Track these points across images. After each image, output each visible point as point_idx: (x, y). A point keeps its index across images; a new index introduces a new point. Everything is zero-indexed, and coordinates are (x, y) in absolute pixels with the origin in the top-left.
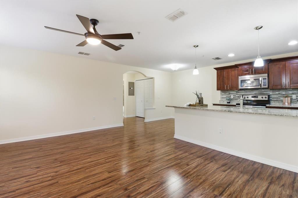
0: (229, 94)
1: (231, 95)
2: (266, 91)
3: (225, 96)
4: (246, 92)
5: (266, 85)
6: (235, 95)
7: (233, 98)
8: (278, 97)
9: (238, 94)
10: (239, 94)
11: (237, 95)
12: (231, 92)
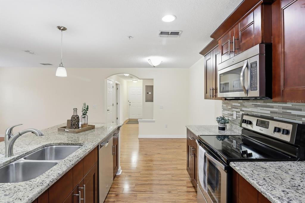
0: (232, 107)
1: (233, 111)
6: (239, 112)
7: (235, 118)
9: (243, 109)
10: (244, 111)
12: (233, 104)
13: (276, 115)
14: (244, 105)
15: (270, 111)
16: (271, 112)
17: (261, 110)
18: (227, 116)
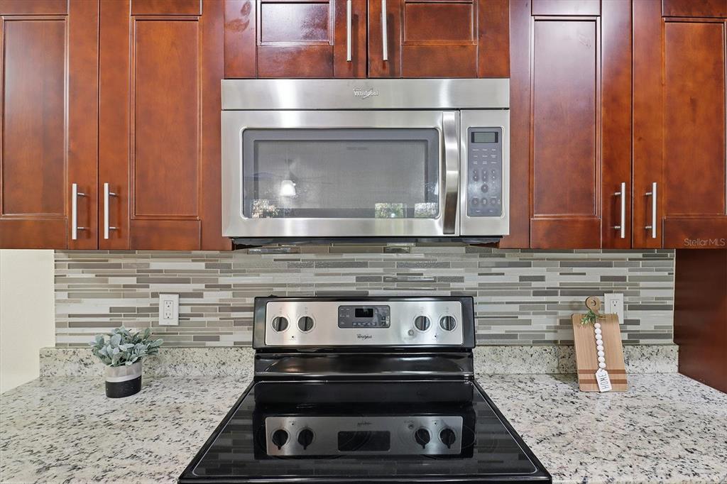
0: (145, 278)
1: (155, 295)
2: (440, 260)
3: (102, 306)
4: (295, 266)
5: (498, 213)
6: (200, 295)
7: (175, 322)
8: (516, 308)
9: (223, 280)
10: (227, 287)
11: (212, 297)
12: (156, 264)
13: (376, 285)
14: (229, 266)
15: (355, 277)
16: (360, 279)
17: (317, 275)
18: (107, 320)
